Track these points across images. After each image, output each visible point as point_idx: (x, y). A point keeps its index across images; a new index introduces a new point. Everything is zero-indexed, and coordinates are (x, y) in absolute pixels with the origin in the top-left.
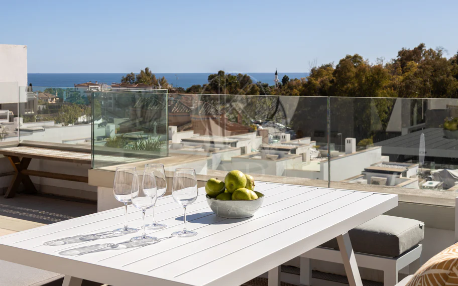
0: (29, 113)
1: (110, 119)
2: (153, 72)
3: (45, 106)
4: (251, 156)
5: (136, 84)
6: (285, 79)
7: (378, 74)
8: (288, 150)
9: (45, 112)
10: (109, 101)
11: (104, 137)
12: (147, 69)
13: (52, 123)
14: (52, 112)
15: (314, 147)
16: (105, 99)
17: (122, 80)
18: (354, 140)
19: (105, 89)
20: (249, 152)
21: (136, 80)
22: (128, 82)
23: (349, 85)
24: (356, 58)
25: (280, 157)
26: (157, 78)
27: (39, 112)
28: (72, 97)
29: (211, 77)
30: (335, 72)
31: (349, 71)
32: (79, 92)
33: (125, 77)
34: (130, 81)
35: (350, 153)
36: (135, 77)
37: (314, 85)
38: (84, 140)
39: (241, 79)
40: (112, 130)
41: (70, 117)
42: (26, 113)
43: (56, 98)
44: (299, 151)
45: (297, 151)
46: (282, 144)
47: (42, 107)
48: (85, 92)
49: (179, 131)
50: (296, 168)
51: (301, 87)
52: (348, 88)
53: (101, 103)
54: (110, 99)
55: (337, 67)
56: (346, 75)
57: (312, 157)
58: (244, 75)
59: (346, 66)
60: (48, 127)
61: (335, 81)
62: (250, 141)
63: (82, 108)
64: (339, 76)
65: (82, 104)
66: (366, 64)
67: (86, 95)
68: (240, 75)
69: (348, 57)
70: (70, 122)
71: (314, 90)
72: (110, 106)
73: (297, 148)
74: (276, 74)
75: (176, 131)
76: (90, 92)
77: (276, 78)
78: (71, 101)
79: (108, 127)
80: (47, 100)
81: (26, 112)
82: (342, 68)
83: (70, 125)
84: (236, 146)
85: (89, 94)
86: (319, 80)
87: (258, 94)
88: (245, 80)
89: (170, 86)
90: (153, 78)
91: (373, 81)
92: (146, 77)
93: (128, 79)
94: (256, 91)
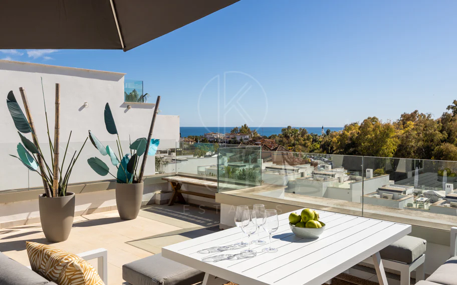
1: (224, 154)
2: (249, 127)
4: (306, 178)
5: (239, 134)
6: (328, 131)
7: (388, 129)
8: (329, 175)
9: (187, 149)
11: (221, 165)
12: (245, 125)
13: (192, 156)
14: (192, 149)
15: (346, 173)
17: (231, 132)
18: (371, 170)
19: (221, 136)
20: (306, 176)
21: (239, 131)
23: (369, 136)
24: (374, 119)
25: (325, 179)
26: (251, 130)
27: (185, 149)
28: (203, 140)
29: (284, 130)
30: (360, 127)
31: (369, 127)
32: (207, 138)
34: (236, 132)
35: (369, 178)
36: (239, 129)
37: (346, 135)
38: (210, 166)
39: (301, 131)
40: (226, 161)
41: (202, 153)
43: (194, 141)
44: (337, 176)
45: (335, 176)
46: (326, 171)
47: (186, 146)
48: (210, 138)
49: (264, 162)
50: (335, 186)
51: (338, 137)
52: (368, 138)
55: (362, 124)
56: (367, 130)
57: (345, 179)
58: (303, 129)
59: (367, 124)
60: (190, 159)
61: (360, 133)
62: (306, 169)
63: (208, 147)
64: (362, 130)
66: (380, 123)
67: (211, 140)
68: (300, 129)
69: (369, 118)
70: (202, 155)
71: (347, 138)
72: (224, 146)
73: (335, 174)
74: (323, 128)
75: (262, 162)
77: (323, 131)
79: (223, 159)
80: (189, 143)
82: (365, 125)
83: (202, 157)
84: (298, 172)
85: (213, 139)
86: (350, 132)
87: (311, 140)
88: (303, 132)
89: (258, 135)
90: (249, 130)
91: (384, 134)
92: (245, 130)
93: (234, 130)
94: (310, 139)
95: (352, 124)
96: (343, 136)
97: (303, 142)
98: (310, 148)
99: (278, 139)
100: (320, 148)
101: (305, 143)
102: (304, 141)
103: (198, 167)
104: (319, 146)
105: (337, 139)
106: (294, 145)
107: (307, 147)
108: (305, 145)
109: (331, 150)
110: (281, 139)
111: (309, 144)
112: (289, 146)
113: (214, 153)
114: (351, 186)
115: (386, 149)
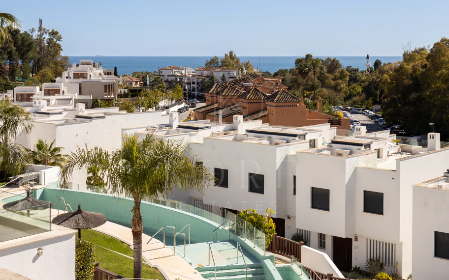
0: (109, 96)
1: (192, 104)
2: (238, 56)
3: (126, 90)
4: (320, 151)
5: (220, 68)
6: (377, 64)
8: (361, 145)
9: (125, 96)
10: (192, 85)
11: (167, 125)
12: (231, 53)
14: (132, 96)
15: (394, 141)
16: (189, 84)
17: (206, 64)
18: (437, 136)
19: (188, 72)
21: (220, 64)
22: (213, 65)
23: (444, 70)
25: (351, 153)
26: (241, 62)
27: (120, 96)
28: (156, 80)
29: (299, 61)
30: (429, 57)
31: (443, 55)
32: (163, 76)
33: (209, 60)
34: (214, 65)
35: (433, 150)
36: (220, 61)
37: (406, 70)
39: (330, 63)
40: (176, 118)
41: (150, 101)
42: (106, 97)
43: (140, 82)
46: (356, 137)
47: (123, 90)
48: (168, 76)
50: (370, 165)
51: (392, 72)
52: (442, 74)
53: (185, 87)
54: (194, 83)
55: (431, 50)
56: (440, 60)
57: (391, 152)
58: (332, 59)
59: (440, 50)
60: (110, 114)
61: (429, 66)
62: (321, 133)
63: (163, 92)
64: (433, 61)
65: (164, 88)
67: (170, 79)
68: (328, 59)
69: (443, 40)
70: (149, 107)
71: (407, 75)
72: (194, 90)
73: (372, 142)
74: (368, 57)
75: (242, 120)
76: (174, 76)
77: (368, 62)
78: (152, 85)
80: (131, 84)
81: (106, 95)
82: (436, 52)
83: (150, 110)
84: (304, 139)
85: (173, 78)
86: (411, 65)
87: (347, 78)
88: (333, 65)
89: (255, 70)
90: (237, 61)
92: (230, 61)
93: (212, 63)
94: (345, 76)
95: (416, 51)
96: (399, 70)
97: (333, 83)
98: (346, 93)
99: (289, 76)
100: (362, 92)
101: (337, 85)
102: (334, 80)
104: (360, 90)
105: (390, 76)
106: (313, 88)
107: (340, 91)
108: (335, 88)
109: (381, 95)
110: (295, 77)
111: (343, 85)
112: (308, 90)
113: (174, 102)
114: (398, 166)
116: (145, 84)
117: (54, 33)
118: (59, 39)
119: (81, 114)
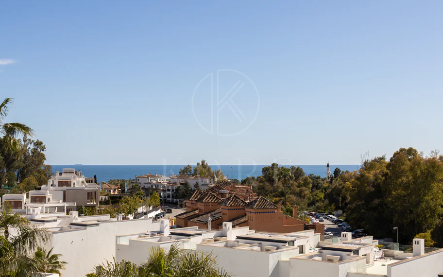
0: (92, 203)
1: (168, 210)
2: (209, 164)
3: (107, 197)
4: (311, 257)
5: (193, 176)
6: (337, 172)
7: (433, 167)
8: (350, 251)
9: (106, 203)
10: (167, 192)
11: (158, 232)
12: (203, 162)
13: (107, 217)
14: (113, 203)
15: (376, 246)
16: (164, 191)
17: (180, 172)
18: (422, 241)
19: (164, 180)
20: (307, 252)
21: (193, 172)
22: (186, 173)
23: (404, 179)
24: (410, 151)
26: (212, 170)
27: (101, 203)
28: (133, 188)
29: (265, 170)
30: (389, 166)
31: (403, 164)
32: (140, 183)
33: (183, 169)
34: (187, 173)
35: (418, 255)
36: (192, 169)
37: (367, 179)
38: (138, 236)
39: (295, 171)
40: (167, 225)
41: (130, 208)
42: (89, 204)
43: (118, 189)
44: (362, 252)
45: (360, 251)
46: (343, 243)
47: (104, 197)
48: (145, 183)
50: (360, 271)
51: (353, 180)
52: (402, 182)
53: (160, 194)
54: (169, 190)
55: (391, 160)
56: (400, 168)
58: (296, 168)
59: (400, 159)
60: (103, 222)
61: (389, 174)
62: (308, 239)
63: (141, 199)
64: (392, 169)
65: (142, 195)
66: (420, 157)
67: (147, 186)
68: (293, 168)
69: (402, 150)
70: (130, 213)
71: (368, 183)
72: (169, 197)
73: (360, 248)
74: (328, 166)
75: (231, 227)
76: (150, 183)
77: (328, 170)
78: (131, 192)
79: (162, 222)
80: (110, 191)
81: (88, 202)
82: (396, 161)
84: (294, 245)
85: (150, 186)
86: (372, 173)
87: (311, 186)
88: (298, 172)
89: (225, 178)
90: (209, 170)
91: (428, 174)
92: (203, 169)
93: (185, 171)
94: (309, 184)
95: (375, 160)
96: (361, 178)
97: (298, 190)
98: (309, 199)
99: (255, 184)
100: (325, 198)
101: (301, 191)
102: (298, 187)
103: (117, 237)
104: (322, 196)
105: (352, 183)
106: (283, 194)
107: (304, 197)
108: (300, 195)
109: (342, 202)
110: (262, 184)
111: (307, 192)
112: (276, 196)
114: (389, 271)
115: (432, 199)
116: (123, 191)
117: (38, 144)
118: (43, 149)
119: (74, 221)
